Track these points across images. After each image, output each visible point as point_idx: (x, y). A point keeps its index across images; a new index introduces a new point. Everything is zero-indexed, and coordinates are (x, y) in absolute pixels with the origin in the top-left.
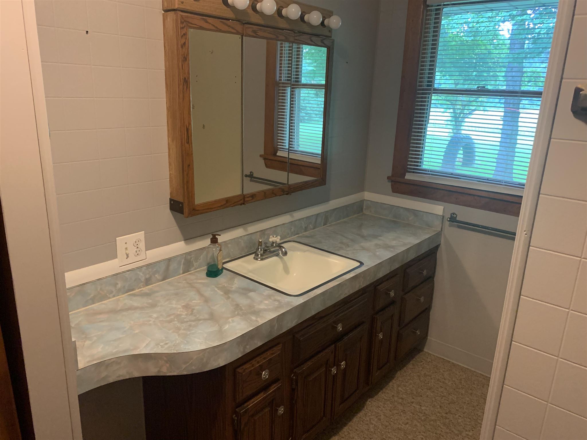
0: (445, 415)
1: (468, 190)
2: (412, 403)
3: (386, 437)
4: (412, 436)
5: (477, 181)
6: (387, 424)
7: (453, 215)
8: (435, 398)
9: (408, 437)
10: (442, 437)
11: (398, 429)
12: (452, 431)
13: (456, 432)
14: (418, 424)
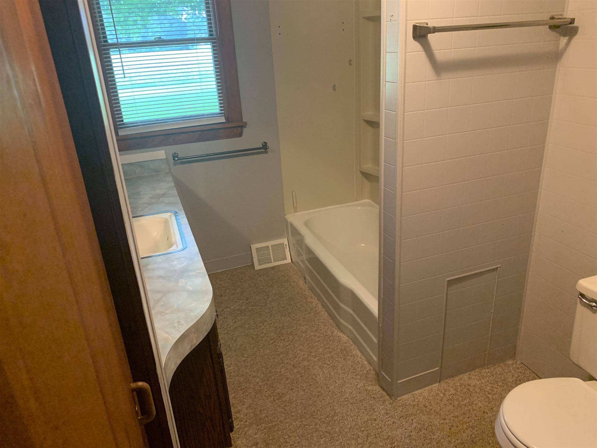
0: (247, 302)
1: (184, 129)
2: (223, 310)
3: (236, 338)
4: (247, 325)
5: (182, 120)
6: (226, 331)
7: (175, 154)
8: (230, 298)
9: (245, 327)
10: (261, 312)
11: (236, 328)
12: (262, 305)
13: (264, 304)
14: (242, 317)
